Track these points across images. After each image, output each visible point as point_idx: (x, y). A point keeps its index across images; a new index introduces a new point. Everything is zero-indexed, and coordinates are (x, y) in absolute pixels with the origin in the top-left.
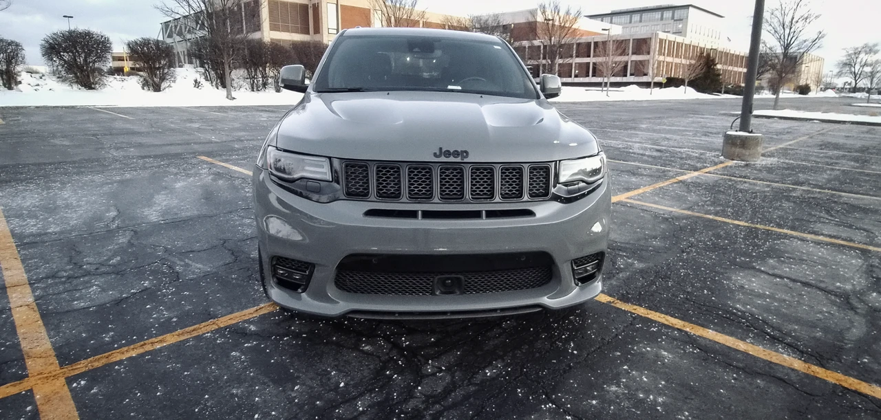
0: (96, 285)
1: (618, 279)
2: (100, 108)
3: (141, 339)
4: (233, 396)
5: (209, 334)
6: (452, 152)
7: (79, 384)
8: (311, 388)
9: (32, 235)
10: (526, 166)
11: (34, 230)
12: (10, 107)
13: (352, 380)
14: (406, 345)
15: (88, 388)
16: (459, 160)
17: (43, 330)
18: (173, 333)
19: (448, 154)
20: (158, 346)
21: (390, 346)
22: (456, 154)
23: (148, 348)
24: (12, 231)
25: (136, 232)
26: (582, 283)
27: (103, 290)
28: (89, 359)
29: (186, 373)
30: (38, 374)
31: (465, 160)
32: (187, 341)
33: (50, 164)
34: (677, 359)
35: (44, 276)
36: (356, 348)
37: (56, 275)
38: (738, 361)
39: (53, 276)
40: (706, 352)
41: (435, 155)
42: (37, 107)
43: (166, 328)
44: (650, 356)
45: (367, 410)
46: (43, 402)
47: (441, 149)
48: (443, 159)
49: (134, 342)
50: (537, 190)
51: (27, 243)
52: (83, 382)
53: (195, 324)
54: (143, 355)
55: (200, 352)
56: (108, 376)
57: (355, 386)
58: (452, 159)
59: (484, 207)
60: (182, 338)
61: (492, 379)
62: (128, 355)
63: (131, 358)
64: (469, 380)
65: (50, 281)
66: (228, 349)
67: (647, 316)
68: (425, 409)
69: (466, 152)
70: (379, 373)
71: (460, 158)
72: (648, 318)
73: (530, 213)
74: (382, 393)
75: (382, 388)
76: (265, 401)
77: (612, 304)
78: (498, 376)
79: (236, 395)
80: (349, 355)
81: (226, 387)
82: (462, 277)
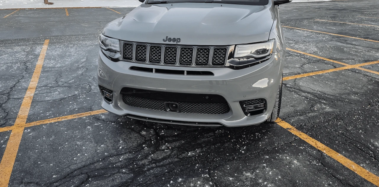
0: (58, 91)
1: (307, 116)
2: (110, 8)
3: (59, 115)
4: (76, 144)
5: (85, 117)
6: (172, 38)
7: (27, 131)
8: (108, 146)
9: (50, 68)
10: (212, 48)
11: (51, 65)
12: (75, 8)
13: (126, 146)
14: (162, 134)
15: (29, 133)
16: (175, 43)
17: (29, 108)
18: (72, 115)
19: (170, 40)
20: (63, 120)
21: (154, 133)
22: (174, 40)
23: (59, 120)
24: (43, 65)
25: (87, 69)
26: (251, 115)
27: (59, 94)
28: (37, 121)
29: (66, 132)
30: (17, 125)
31: (179, 43)
32: (75, 119)
33: (75, 35)
34: (302, 166)
35: (43, 85)
36: (139, 132)
37: (47, 86)
38: (342, 174)
39: (46, 86)
40: (324, 166)
41: (164, 40)
42: (85, 8)
43: (71, 112)
44: (285, 162)
45: (123, 160)
46: (12, 136)
47: (167, 37)
48: (167, 42)
49: (56, 117)
50: (218, 61)
51: (45, 71)
52: (29, 130)
53: (83, 112)
54: (56, 122)
55: (76, 124)
56: (39, 129)
57: (126, 149)
58: (172, 43)
59: (186, 69)
60: (74, 117)
61: (190, 157)
62: (50, 122)
63: (51, 123)
64: (178, 156)
65: (43, 88)
66: (88, 125)
67: (304, 140)
68: (148, 165)
69: (179, 39)
70: (140, 145)
71: (176, 42)
72: (305, 141)
73: (211, 74)
74: (135, 154)
75: (136, 152)
76: (86, 149)
77: (289, 130)
78: (193, 156)
79: (77, 145)
80: (133, 135)
81: (76, 140)
82: (177, 104)
